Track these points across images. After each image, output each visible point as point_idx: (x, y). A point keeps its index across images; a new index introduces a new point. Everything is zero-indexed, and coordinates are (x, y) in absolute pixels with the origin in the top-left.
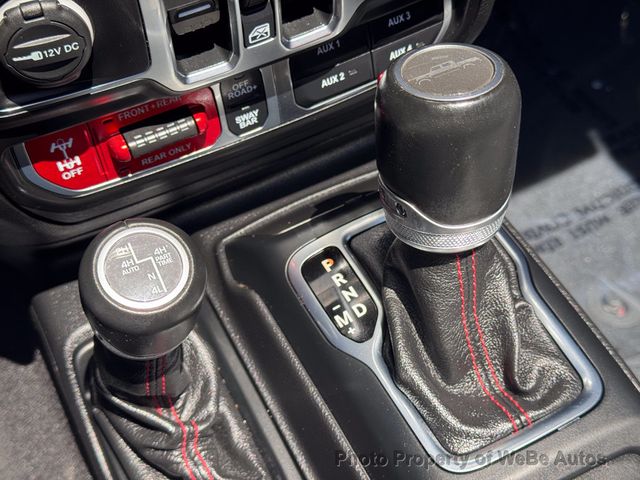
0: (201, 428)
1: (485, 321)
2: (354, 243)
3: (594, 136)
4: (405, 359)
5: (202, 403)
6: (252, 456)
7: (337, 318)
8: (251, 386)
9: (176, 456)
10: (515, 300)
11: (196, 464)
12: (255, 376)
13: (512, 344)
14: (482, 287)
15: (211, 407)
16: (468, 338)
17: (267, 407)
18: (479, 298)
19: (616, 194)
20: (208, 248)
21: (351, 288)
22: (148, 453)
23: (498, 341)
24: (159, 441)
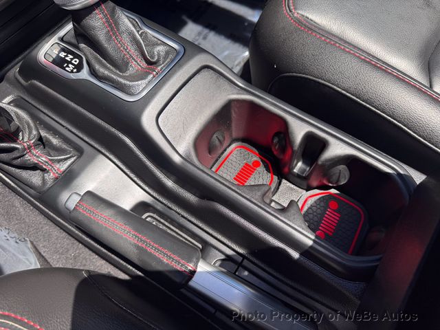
0: (32, 142)
1: (126, 39)
2: (64, 39)
3: (184, 17)
4: (97, 67)
5: (30, 133)
6: (64, 146)
7: (67, 69)
8: (53, 121)
9: (27, 157)
10: (138, 32)
11: (38, 157)
12: (54, 117)
13: (141, 44)
14: (117, 24)
15: (34, 132)
16: (122, 48)
17: (64, 127)
18: (118, 30)
19: (199, 34)
20: (13, 78)
21: (69, 55)
22: (15, 162)
23: (135, 46)
24: (15, 154)
